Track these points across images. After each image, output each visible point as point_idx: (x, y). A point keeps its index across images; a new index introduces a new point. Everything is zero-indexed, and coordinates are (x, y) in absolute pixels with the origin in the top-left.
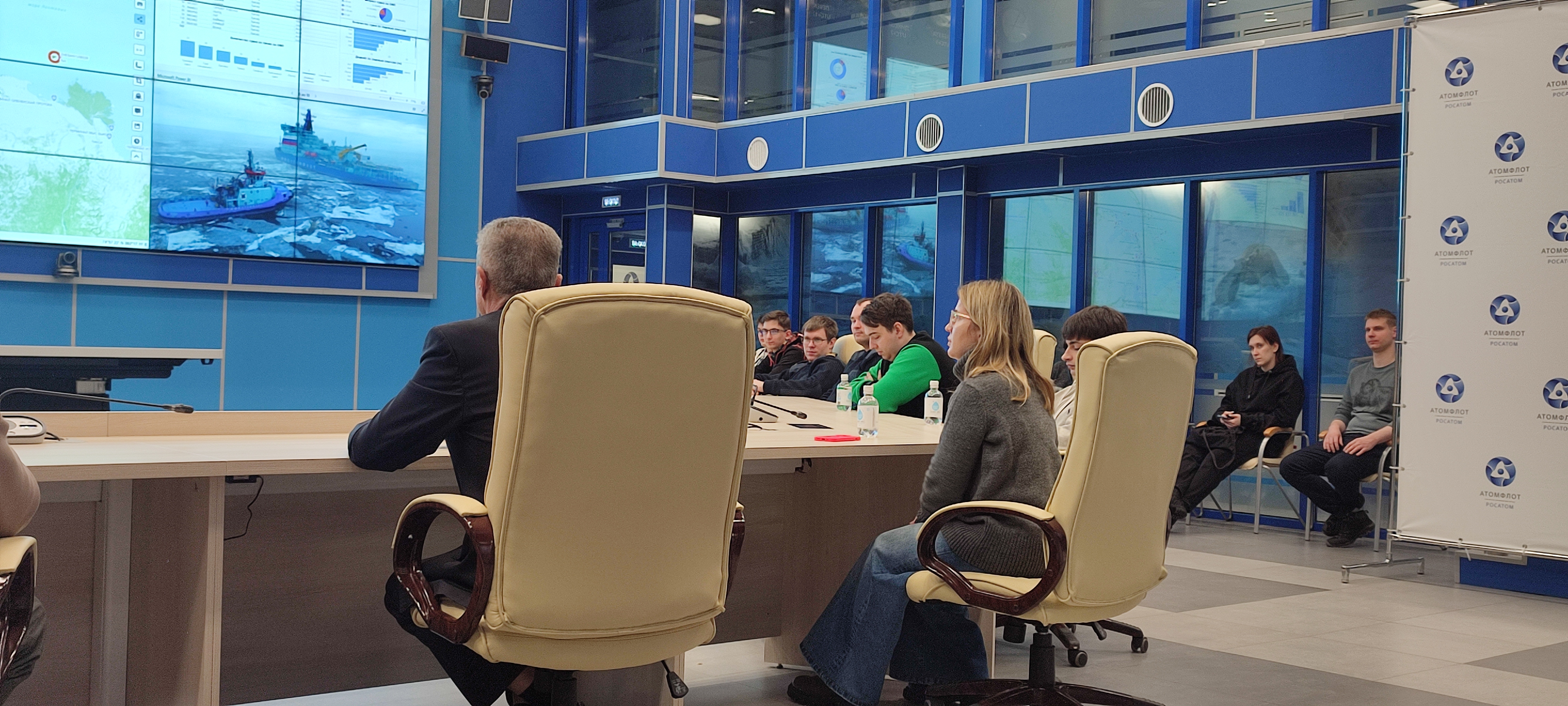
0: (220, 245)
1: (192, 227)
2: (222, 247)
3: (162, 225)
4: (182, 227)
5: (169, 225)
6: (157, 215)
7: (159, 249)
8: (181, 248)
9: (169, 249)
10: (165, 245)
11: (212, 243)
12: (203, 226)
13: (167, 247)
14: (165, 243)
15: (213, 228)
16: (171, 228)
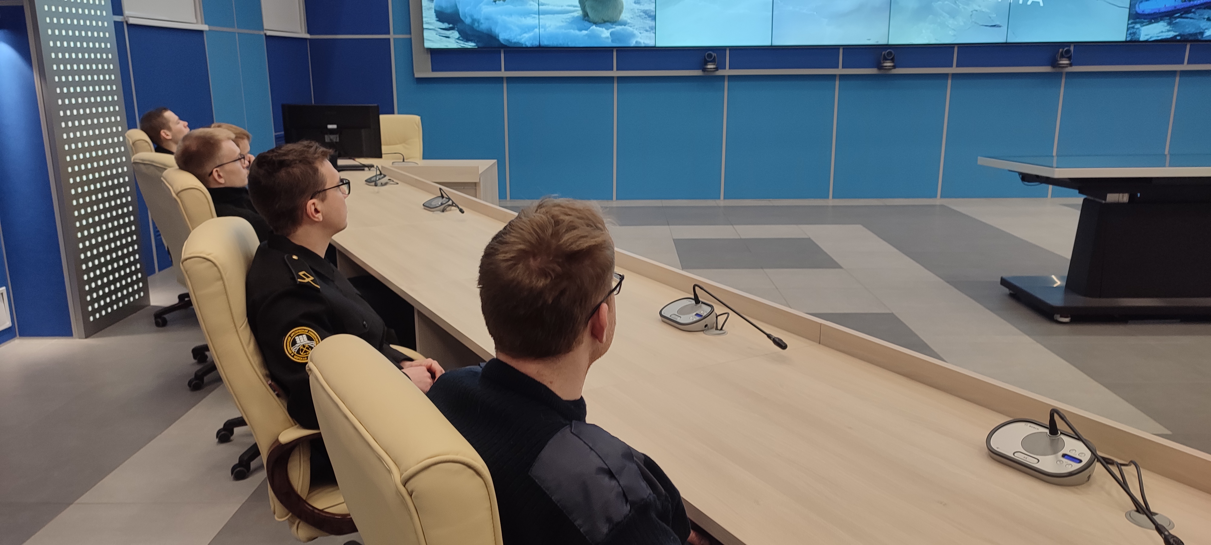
0: (1182, 33)
1: (1161, 20)
2: (1184, 35)
3: (1138, 20)
4: (1153, 21)
5: (1142, 20)
6: (1135, 13)
7: (1134, 40)
8: (1151, 38)
9: (1142, 39)
10: (1138, 37)
11: (1176, 32)
12: (1170, 19)
13: (1139, 38)
14: (1138, 35)
15: (1178, 20)
16: (1144, 22)
